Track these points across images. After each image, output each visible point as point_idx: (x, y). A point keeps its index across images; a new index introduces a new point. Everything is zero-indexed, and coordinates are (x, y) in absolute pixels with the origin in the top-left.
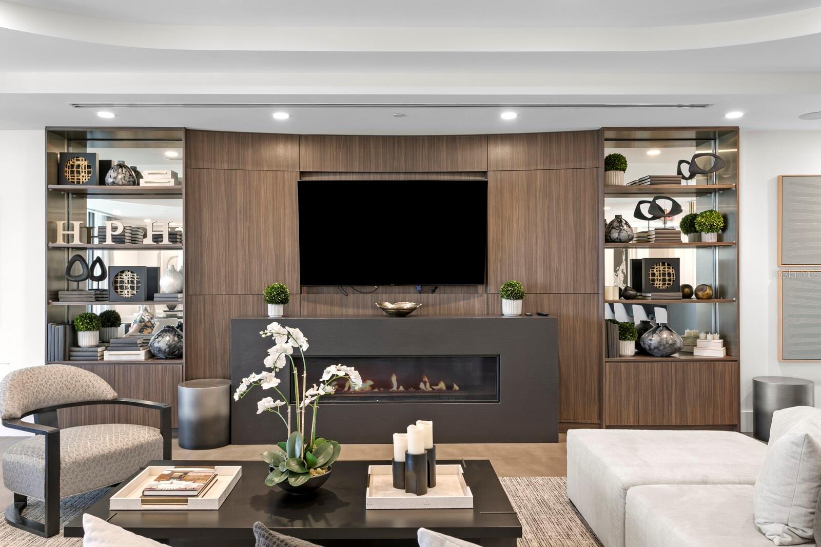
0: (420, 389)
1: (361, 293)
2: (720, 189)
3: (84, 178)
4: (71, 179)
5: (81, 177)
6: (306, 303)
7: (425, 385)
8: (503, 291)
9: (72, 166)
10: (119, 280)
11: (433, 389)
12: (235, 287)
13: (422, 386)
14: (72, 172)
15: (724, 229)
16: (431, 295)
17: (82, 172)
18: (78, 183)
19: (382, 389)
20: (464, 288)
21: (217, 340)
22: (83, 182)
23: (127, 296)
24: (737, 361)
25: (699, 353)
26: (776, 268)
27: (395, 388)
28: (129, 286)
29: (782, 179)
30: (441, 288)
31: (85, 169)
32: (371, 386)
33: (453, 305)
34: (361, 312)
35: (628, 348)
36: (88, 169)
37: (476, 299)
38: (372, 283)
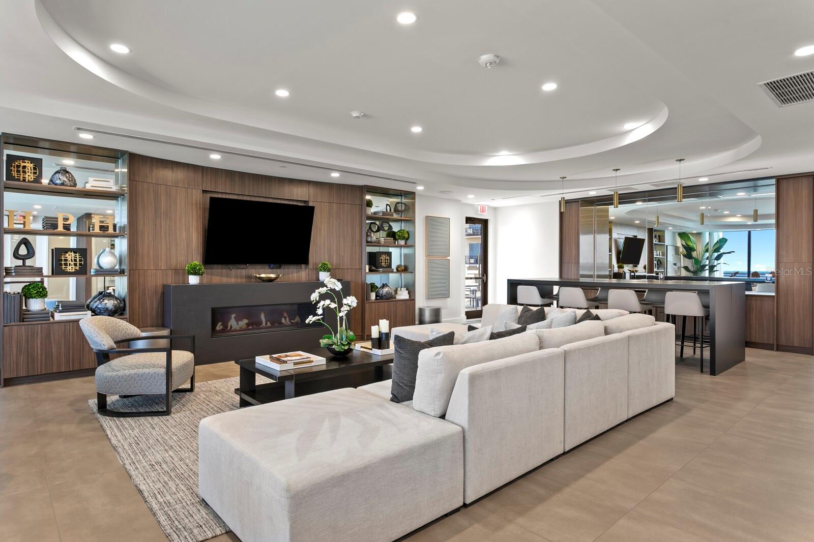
0: (282, 323)
1: (240, 268)
2: (404, 220)
3: (30, 177)
4: (17, 177)
5: (27, 176)
6: (206, 275)
7: (286, 320)
8: (322, 267)
9: (18, 166)
10: (63, 258)
11: (292, 323)
12: (160, 264)
13: (283, 320)
14: (18, 171)
15: (408, 239)
16: (279, 270)
17: (28, 172)
18: (24, 180)
19: (254, 326)
20: (295, 266)
21: (148, 301)
22: (29, 180)
23: (71, 271)
24: (414, 300)
25: (399, 297)
26: (425, 258)
27: (264, 324)
28: (72, 263)
29: (427, 217)
30: (283, 266)
31: (31, 170)
32: (247, 324)
33: (290, 276)
34: (239, 280)
35: (373, 296)
36: (34, 170)
37: (303, 272)
38: (245, 263)
